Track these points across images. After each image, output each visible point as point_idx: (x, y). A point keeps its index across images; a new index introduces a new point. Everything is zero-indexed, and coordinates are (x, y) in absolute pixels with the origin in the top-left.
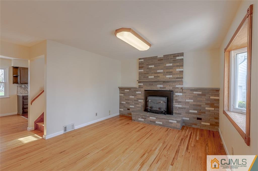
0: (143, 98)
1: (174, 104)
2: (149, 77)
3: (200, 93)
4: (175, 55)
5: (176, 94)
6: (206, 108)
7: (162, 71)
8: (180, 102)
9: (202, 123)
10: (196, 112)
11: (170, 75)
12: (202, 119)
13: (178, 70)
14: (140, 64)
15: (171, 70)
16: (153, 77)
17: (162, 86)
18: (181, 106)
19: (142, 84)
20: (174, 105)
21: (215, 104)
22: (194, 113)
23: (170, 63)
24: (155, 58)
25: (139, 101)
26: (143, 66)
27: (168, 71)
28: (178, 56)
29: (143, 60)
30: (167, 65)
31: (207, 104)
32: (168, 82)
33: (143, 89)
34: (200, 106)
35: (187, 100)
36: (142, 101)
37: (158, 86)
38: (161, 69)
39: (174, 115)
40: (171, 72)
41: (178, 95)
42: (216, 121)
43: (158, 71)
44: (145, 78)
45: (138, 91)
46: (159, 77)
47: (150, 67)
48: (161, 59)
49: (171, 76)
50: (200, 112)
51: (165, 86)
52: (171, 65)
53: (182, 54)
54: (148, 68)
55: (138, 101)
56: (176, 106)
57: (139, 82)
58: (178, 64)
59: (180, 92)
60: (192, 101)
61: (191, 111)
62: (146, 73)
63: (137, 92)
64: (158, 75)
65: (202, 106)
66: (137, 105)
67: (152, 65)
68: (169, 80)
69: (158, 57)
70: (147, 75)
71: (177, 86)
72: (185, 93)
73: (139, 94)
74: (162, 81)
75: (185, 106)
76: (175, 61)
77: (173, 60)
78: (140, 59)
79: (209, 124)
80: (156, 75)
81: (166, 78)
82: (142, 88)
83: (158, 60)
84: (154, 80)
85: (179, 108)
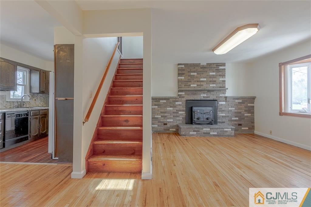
0: (185, 109)
1: (218, 113)
2: (192, 85)
3: (241, 101)
4: (218, 65)
5: (220, 103)
6: (245, 115)
7: (205, 79)
8: (223, 111)
9: (242, 128)
10: (237, 119)
11: (213, 84)
12: (242, 125)
13: (221, 79)
14: (179, 70)
15: (214, 79)
16: (196, 85)
17: (205, 95)
18: (224, 115)
19: (184, 93)
20: (218, 115)
21: (251, 110)
22: (235, 120)
23: (213, 72)
24: (198, 65)
25: (180, 112)
26: (183, 72)
27: (211, 79)
28: (221, 66)
29: (183, 66)
30: (211, 74)
31: (245, 111)
32: (213, 91)
33: (185, 99)
34: (240, 113)
35: (229, 109)
36: (184, 112)
37: (201, 95)
38: (204, 78)
39: (218, 124)
40: (215, 81)
41: (222, 104)
42: (252, 124)
43: (201, 79)
44: (186, 87)
45: (177, 101)
46: (202, 85)
47: (192, 74)
48: (203, 67)
49: (215, 85)
50: (240, 119)
51: (208, 95)
52: (214, 74)
53: (224, 65)
54: (189, 76)
55: (178, 113)
56: (220, 115)
57: (179, 91)
58: (221, 73)
59: (223, 101)
60: (234, 109)
61: (233, 119)
62: (187, 80)
63: (177, 103)
64: (202, 83)
65: (242, 113)
66: (177, 118)
67: (194, 72)
68: (213, 89)
69: (201, 64)
70: (189, 83)
71: (221, 95)
72: (228, 101)
73: (179, 105)
74: (207, 90)
75: (228, 115)
76: (218, 70)
77: (216, 70)
78: (179, 64)
79: (247, 128)
80: (199, 83)
81: (209, 87)
82: (183, 97)
83: (201, 67)
84: (196, 89)
85: (223, 117)
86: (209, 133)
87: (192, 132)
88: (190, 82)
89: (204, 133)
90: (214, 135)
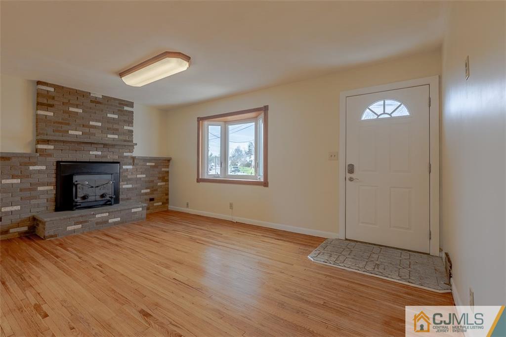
0: (54, 180)
1: (120, 184)
2: (71, 132)
3: (153, 164)
4: (123, 103)
5: (124, 167)
6: (159, 184)
7: (100, 124)
8: (129, 180)
9: (155, 204)
10: (148, 191)
11: (113, 134)
12: (155, 199)
13: (126, 128)
14: (39, 94)
15: (115, 126)
16: (80, 133)
17: (99, 153)
18: (130, 186)
19: (52, 147)
20: (121, 186)
21: (165, 178)
22: (146, 194)
23: (114, 113)
24: (85, 95)
25: (40, 188)
26: (51, 102)
27: (110, 126)
28: (127, 105)
29: (52, 89)
30: (109, 115)
31: (159, 178)
32: (113, 146)
33: (53, 160)
34: (152, 181)
35: (139, 176)
36: (52, 188)
37: (91, 153)
38: (97, 121)
39: (121, 202)
40: (117, 130)
41: (127, 169)
42: (167, 197)
43: (92, 123)
44: (57, 134)
45: (35, 164)
46: (94, 134)
47: (71, 109)
48: (96, 101)
49: (116, 137)
50: (154, 190)
51: (105, 153)
52: (116, 116)
53: (131, 104)
54: (64, 112)
55: (35, 189)
56: (124, 187)
57: (38, 142)
58: (126, 118)
59: (130, 164)
60: (144, 176)
61: (143, 191)
62: (60, 121)
63: (31, 168)
64: (92, 130)
65: (155, 181)
66: (33, 202)
67: (77, 106)
68: (114, 143)
69: (91, 95)
70: (65, 127)
71: (125, 154)
72: (137, 164)
73: (39, 171)
74: (103, 144)
75: (136, 186)
76: (121, 112)
77: (119, 110)
78: (39, 83)
79: (161, 203)
80: (87, 130)
81: (106, 139)
82: (50, 155)
83: (91, 101)
84: (82, 140)
85: (128, 189)
86: (106, 222)
87: (72, 225)
88: (68, 124)
89: (97, 223)
90: (115, 223)
